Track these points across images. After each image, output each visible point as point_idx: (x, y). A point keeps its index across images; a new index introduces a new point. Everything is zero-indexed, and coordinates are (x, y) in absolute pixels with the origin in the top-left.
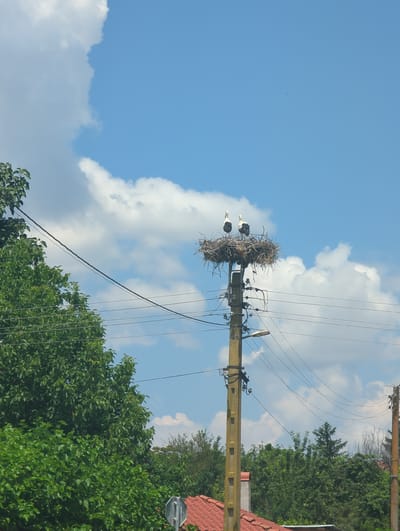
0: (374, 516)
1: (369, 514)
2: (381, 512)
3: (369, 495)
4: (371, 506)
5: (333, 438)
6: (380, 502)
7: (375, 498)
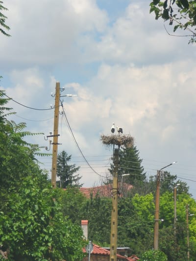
0: (132, 237)
1: (128, 236)
2: (136, 234)
3: (128, 224)
4: (129, 231)
5: (69, 163)
6: (135, 228)
7: (132, 226)
